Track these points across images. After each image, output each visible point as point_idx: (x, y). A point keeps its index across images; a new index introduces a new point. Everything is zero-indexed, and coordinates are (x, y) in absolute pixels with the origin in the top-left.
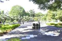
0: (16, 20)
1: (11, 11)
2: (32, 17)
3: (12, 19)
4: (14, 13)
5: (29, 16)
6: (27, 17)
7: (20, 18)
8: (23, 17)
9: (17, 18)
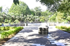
0: (18, 20)
1: (12, 9)
2: (38, 16)
3: (13, 18)
4: (16, 11)
5: (34, 15)
6: (31, 16)
7: (22, 18)
8: (26, 15)
9: (19, 17)
